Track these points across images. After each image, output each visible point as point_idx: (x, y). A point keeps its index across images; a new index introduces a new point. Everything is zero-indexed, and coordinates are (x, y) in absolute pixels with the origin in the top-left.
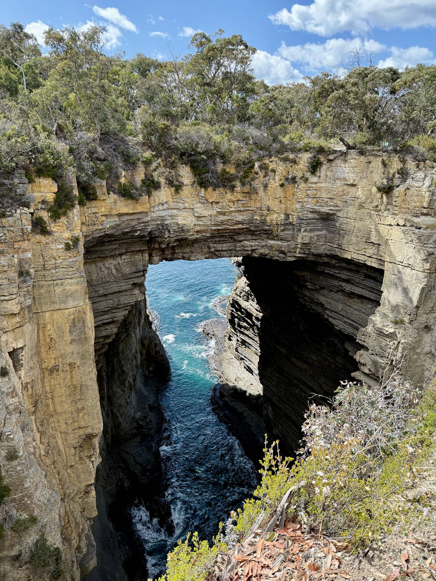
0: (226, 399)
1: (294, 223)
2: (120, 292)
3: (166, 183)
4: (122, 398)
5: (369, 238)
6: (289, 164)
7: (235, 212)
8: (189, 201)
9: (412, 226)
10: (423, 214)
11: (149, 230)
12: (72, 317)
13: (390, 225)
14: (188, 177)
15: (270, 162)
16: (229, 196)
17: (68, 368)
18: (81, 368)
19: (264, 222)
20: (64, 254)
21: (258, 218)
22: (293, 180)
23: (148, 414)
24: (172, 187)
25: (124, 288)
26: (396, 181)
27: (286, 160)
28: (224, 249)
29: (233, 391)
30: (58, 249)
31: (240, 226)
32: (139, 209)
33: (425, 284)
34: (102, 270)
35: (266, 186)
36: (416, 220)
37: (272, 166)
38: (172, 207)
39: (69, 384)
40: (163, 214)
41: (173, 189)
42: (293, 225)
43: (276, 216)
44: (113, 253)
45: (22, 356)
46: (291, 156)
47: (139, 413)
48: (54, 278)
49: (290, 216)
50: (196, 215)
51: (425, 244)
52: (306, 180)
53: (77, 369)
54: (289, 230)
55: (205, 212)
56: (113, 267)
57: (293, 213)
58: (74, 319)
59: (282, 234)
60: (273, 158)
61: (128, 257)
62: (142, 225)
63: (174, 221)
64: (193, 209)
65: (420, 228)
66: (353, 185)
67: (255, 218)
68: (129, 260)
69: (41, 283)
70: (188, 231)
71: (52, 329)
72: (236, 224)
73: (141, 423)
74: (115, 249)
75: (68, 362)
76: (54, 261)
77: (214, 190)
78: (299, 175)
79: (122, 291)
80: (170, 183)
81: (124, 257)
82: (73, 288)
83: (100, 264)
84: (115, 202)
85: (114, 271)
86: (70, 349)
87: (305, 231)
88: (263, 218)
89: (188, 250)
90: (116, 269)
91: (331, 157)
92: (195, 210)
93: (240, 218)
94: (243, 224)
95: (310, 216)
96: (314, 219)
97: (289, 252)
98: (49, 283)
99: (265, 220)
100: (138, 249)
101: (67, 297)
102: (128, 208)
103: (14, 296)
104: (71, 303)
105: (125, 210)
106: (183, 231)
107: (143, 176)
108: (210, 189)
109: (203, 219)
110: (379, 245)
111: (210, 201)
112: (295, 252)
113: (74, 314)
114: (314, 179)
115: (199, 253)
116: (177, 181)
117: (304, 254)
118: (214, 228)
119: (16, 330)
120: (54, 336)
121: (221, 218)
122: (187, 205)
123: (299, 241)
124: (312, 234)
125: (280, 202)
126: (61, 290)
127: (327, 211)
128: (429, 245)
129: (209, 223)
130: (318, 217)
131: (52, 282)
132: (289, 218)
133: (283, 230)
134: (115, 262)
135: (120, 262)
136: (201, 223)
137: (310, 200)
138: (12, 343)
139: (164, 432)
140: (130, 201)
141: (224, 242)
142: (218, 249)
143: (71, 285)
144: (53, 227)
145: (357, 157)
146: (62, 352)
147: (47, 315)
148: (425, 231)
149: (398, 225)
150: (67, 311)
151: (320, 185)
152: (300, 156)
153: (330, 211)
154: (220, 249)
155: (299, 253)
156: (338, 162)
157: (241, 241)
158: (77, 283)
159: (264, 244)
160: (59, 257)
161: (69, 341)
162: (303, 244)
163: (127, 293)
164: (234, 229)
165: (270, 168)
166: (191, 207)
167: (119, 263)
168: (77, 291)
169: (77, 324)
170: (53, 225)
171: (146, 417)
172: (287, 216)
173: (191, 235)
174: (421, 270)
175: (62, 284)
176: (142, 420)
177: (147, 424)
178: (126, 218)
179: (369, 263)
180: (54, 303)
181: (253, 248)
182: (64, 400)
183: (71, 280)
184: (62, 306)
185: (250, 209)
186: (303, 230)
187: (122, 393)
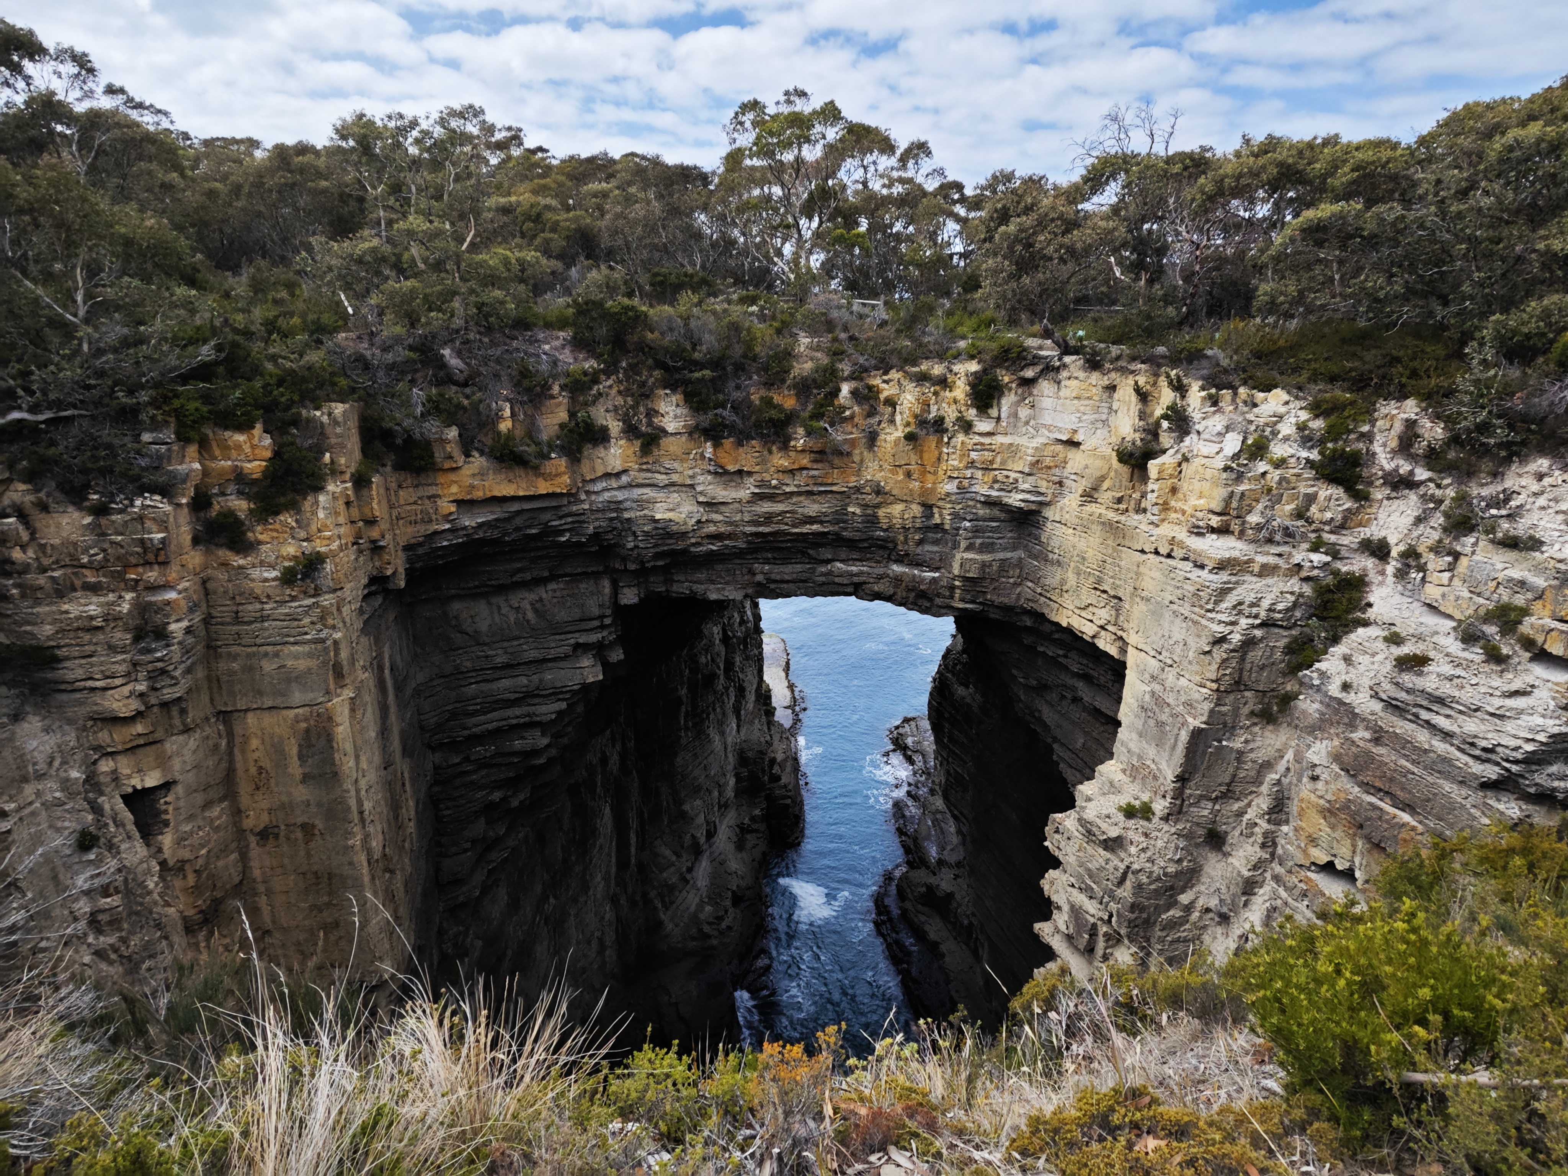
0: (908, 905)
1: (947, 527)
2: (545, 660)
3: (623, 431)
4: (672, 869)
5: (1099, 581)
6: (929, 389)
7: (799, 494)
8: (680, 469)
9: (1185, 559)
10: (1213, 530)
11: (591, 530)
12: (304, 725)
13: (1143, 551)
14: (676, 417)
15: (884, 381)
16: (780, 460)
17: (299, 834)
18: (328, 837)
19: (872, 521)
20: (278, 591)
21: (858, 511)
22: (939, 425)
23: (726, 911)
24: (637, 437)
25: (553, 653)
26: (1166, 439)
27: (922, 378)
28: (787, 577)
29: (924, 889)
30: (266, 580)
31: (815, 527)
32: (543, 487)
33: (1204, 719)
34: (503, 612)
35: (872, 438)
36: (1196, 543)
37: (887, 391)
38: (640, 481)
39: (304, 868)
40: (620, 496)
41: (638, 443)
42: (945, 531)
43: (897, 508)
44: (517, 578)
45: (166, 803)
46: (938, 370)
47: (708, 908)
48: (259, 641)
49: (935, 510)
50: (701, 499)
51: (1209, 611)
52: (967, 427)
53: (318, 838)
54: (936, 542)
55: (724, 493)
56: (528, 607)
57: (940, 503)
58: (307, 730)
59: (919, 550)
60: (894, 375)
61: (562, 586)
62: (570, 519)
63: (646, 512)
64: (692, 486)
65: (1202, 567)
66: (1073, 444)
67: (851, 509)
68: (565, 592)
69: (235, 649)
70: (684, 535)
71: (261, 747)
72: (806, 523)
73: (707, 929)
74: (521, 570)
75: (300, 820)
76: (258, 606)
77: (740, 444)
78: (951, 414)
79: (554, 660)
80: (631, 431)
81: (553, 586)
82: (302, 664)
83: (499, 600)
84: (481, 474)
85: (530, 615)
86: (301, 793)
87: (969, 548)
88: (869, 512)
89: (702, 576)
90: (536, 611)
91: (1029, 373)
92: (699, 488)
93: (812, 508)
94: (821, 523)
95: (982, 512)
96: (992, 520)
97: (938, 595)
98: (249, 650)
99: (875, 516)
100: (579, 570)
101: (289, 680)
102: (515, 486)
103: (118, 682)
104: (297, 697)
105: (507, 490)
106: (669, 535)
107: (563, 415)
108: (728, 443)
109: (723, 508)
110: (1120, 599)
111: (731, 468)
112: (952, 597)
113: (306, 720)
114: (983, 426)
115: (726, 583)
116: (650, 424)
117: (973, 602)
118: (749, 529)
119: (141, 752)
120: (267, 764)
121: (767, 507)
122: (675, 478)
123: (956, 572)
124: (987, 557)
125: (909, 475)
126: (275, 666)
127: (1018, 504)
128: (1220, 617)
129: (738, 517)
130: (1003, 516)
131: (255, 649)
132: (932, 515)
133: (921, 542)
134: (532, 596)
135: (544, 596)
136: (719, 517)
137: (978, 475)
138: (129, 777)
139: (757, 957)
140: (520, 471)
141: (786, 561)
142: (773, 576)
143: (296, 657)
144: (259, 533)
145: (1081, 374)
146: (284, 798)
147: (251, 718)
148: (1212, 577)
149: (1157, 553)
150: (291, 713)
151: (1000, 439)
152: (956, 368)
153: (1023, 505)
154: (778, 577)
155: (962, 600)
156: (1045, 387)
157: (828, 561)
158: (310, 655)
159: (881, 571)
160: (268, 597)
161: (299, 777)
162: (966, 579)
163: (561, 664)
164: (802, 534)
165: (882, 396)
166: (689, 482)
167: (541, 600)
168: (309, 670)
169: (314, 741)
170: (259, 528)
171: (720, 919)
172: (928, 508)
173: (693, 545)
174: (1198, 679)
175: (277, 655)
176: (710, 924)
177: (721, 933)
178: (515, 507)
179: (1101, 644)
180: (260, 693)
181: (856, 579)
182: (293, 901)
183: (297, 647)
184: (279, 702)
185: (834, 488)
186: (963, 544)
187: (674, 858)
